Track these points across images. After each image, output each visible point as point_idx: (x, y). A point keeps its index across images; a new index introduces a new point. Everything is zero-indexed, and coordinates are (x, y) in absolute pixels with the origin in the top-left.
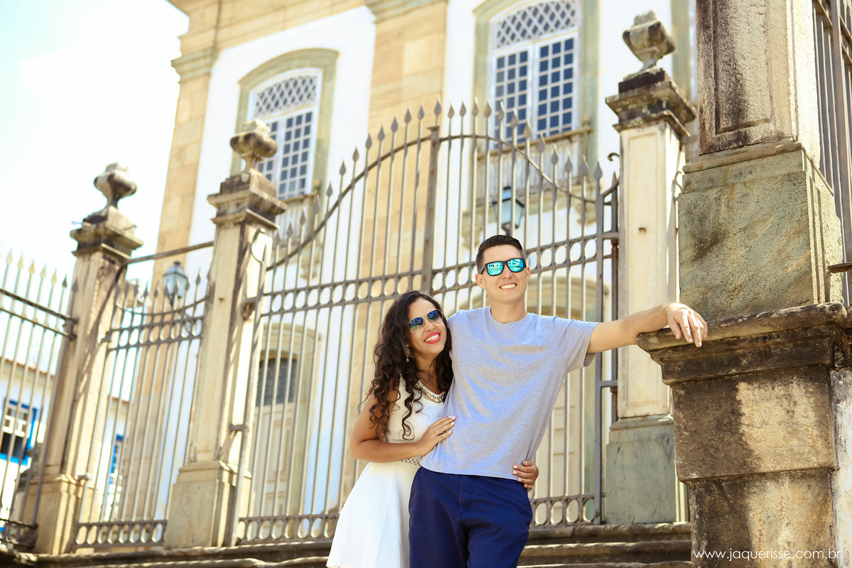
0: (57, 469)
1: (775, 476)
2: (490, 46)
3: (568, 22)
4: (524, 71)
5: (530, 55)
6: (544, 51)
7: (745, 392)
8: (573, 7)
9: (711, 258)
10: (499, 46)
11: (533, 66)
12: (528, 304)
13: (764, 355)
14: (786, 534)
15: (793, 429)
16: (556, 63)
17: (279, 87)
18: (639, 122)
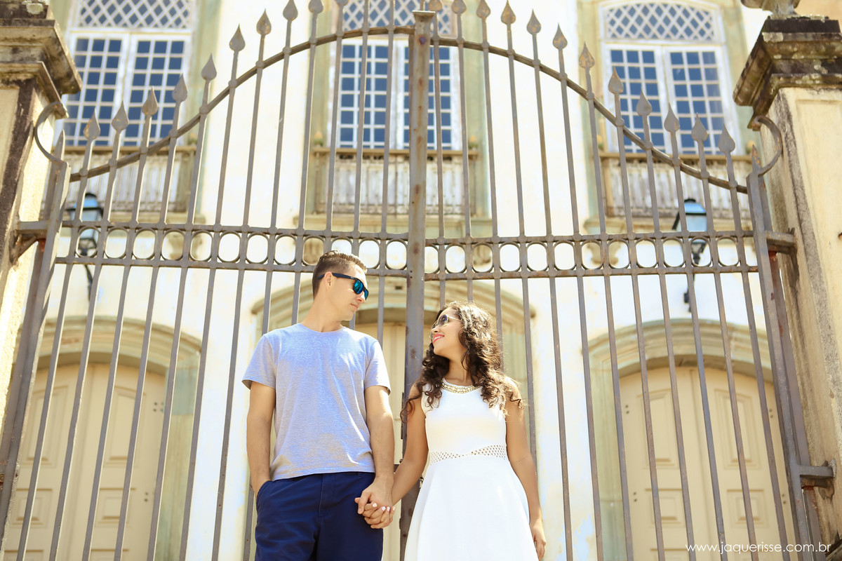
2: (69, 22)
3: (178, 22)
4: (113, 62)
5: (125, 46)
6: (143, 46)
8: (186, 7)
10: (81, 25)
11: (127, 61)
12: (91, 347)
16: (158, 64)
18: (814, 80)
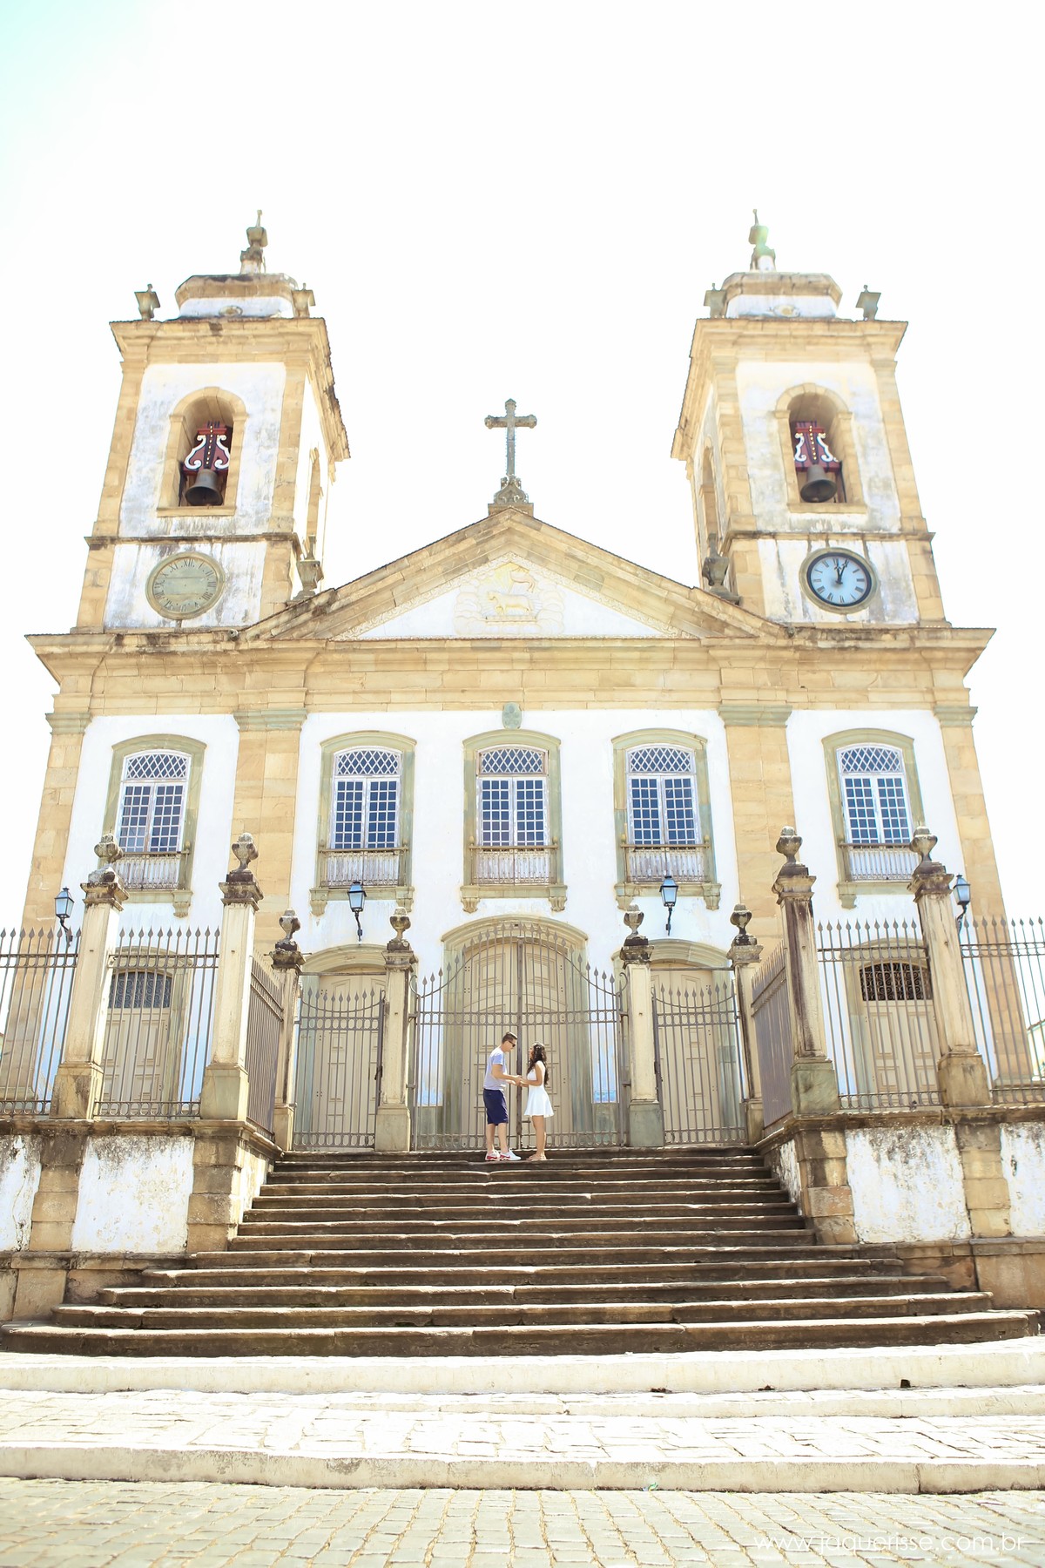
0: (281, 1100)
1: (832, 1159)
2: (333, 772)
3: (392, 769)
4: (359, 796)
5: (364, 786)
6: (374, 786)
7: (823, 1134)
8: (396, 759)
9: (809, 1093)
10: (340, 774)
11: (366, 795)
13: (829, 1125)
14: (835, 1175)
15: (837, 1146)
16: (383, 796)
17: (143, 760)
